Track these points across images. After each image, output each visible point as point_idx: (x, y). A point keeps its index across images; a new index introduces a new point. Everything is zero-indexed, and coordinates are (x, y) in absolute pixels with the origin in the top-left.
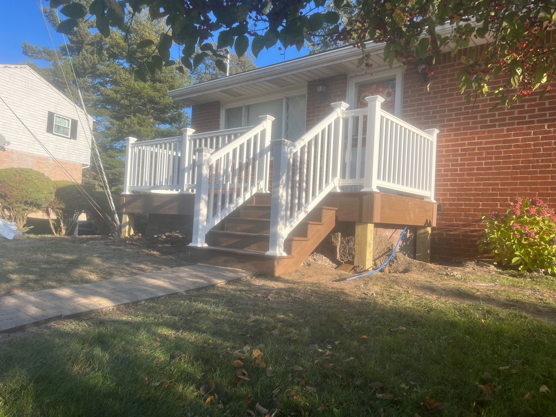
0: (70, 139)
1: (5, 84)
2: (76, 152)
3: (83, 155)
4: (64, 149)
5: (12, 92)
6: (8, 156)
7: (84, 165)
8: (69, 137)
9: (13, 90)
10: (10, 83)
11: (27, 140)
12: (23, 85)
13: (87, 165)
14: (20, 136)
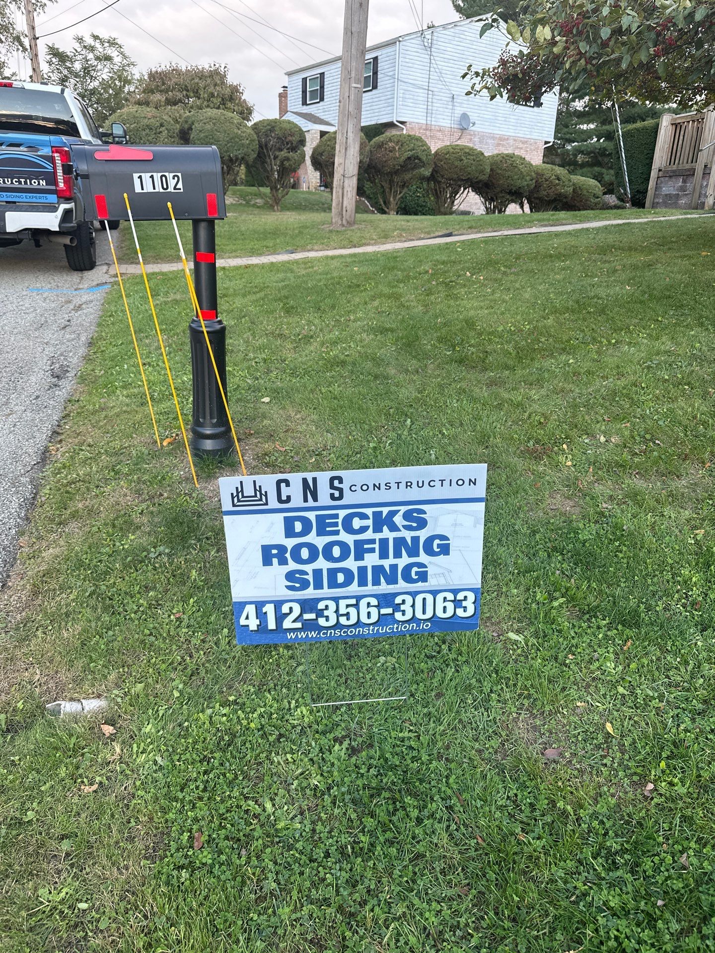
0: (533, 107)
1: (470, 46)
2: (539, 124)
3: (547, 129)
4: (527, 123)
5: (476, 55)
6: (471, 139)
7: (546, 143)
8: (532, 104)
9: (477, 52)
10: (475, 43)
11: (489, 117)
12: (488, 42)
13: (549, 142)
14: (483, 112)
